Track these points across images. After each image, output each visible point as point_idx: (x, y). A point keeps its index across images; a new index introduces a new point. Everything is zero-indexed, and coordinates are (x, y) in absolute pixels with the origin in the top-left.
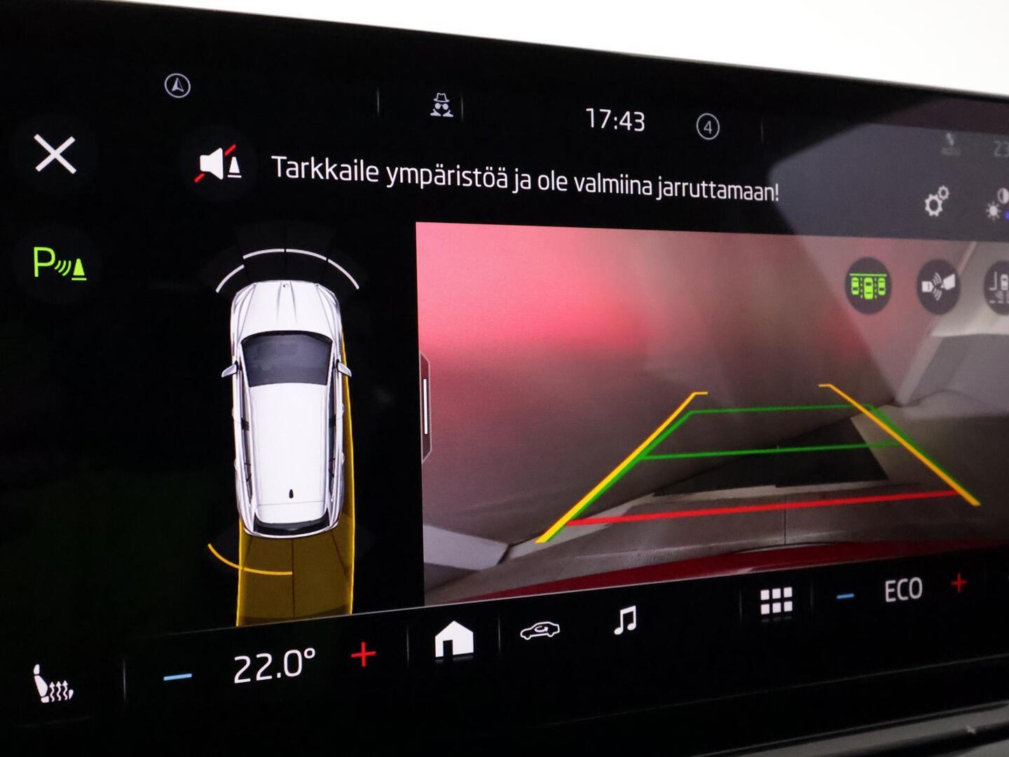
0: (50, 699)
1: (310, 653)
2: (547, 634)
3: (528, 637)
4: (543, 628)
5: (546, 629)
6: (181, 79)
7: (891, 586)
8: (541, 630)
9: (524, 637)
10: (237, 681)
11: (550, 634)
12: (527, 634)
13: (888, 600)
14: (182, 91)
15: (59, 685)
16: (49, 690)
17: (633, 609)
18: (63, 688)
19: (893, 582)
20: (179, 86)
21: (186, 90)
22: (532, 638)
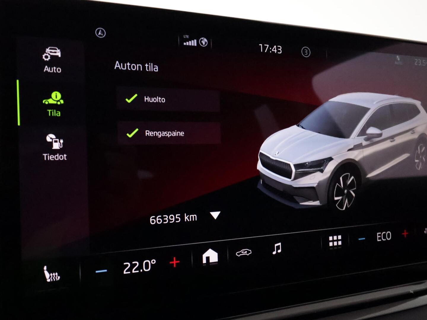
0: (51, 280)
1: (153, 262)
2: (247, 254)
3: (239, 255)
4: (245, 252)
5: (246, 252)
6: (102, 30)
7: (379, 235)
8: (244, 252)
9: (238, 255)
10: (125, 273)
11: (248, 254)
12: (239, 254)
13: (378, 240)
14: (102, 35)
15: (54, 274)
16: (50, 276)
17: (280, 244)
18: (56, 276)
19: (380, 233)
20: (101, 33)
21: (104, 34)
22: (241, 256)
